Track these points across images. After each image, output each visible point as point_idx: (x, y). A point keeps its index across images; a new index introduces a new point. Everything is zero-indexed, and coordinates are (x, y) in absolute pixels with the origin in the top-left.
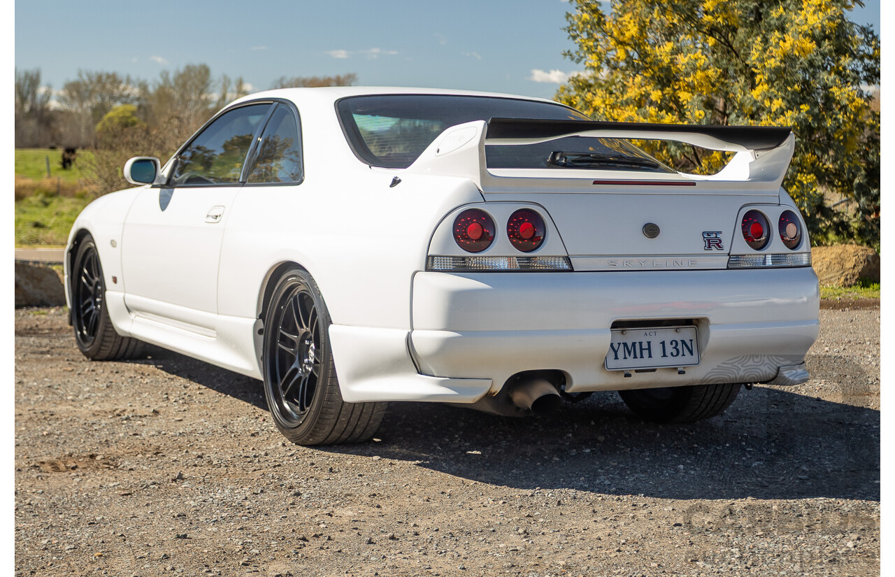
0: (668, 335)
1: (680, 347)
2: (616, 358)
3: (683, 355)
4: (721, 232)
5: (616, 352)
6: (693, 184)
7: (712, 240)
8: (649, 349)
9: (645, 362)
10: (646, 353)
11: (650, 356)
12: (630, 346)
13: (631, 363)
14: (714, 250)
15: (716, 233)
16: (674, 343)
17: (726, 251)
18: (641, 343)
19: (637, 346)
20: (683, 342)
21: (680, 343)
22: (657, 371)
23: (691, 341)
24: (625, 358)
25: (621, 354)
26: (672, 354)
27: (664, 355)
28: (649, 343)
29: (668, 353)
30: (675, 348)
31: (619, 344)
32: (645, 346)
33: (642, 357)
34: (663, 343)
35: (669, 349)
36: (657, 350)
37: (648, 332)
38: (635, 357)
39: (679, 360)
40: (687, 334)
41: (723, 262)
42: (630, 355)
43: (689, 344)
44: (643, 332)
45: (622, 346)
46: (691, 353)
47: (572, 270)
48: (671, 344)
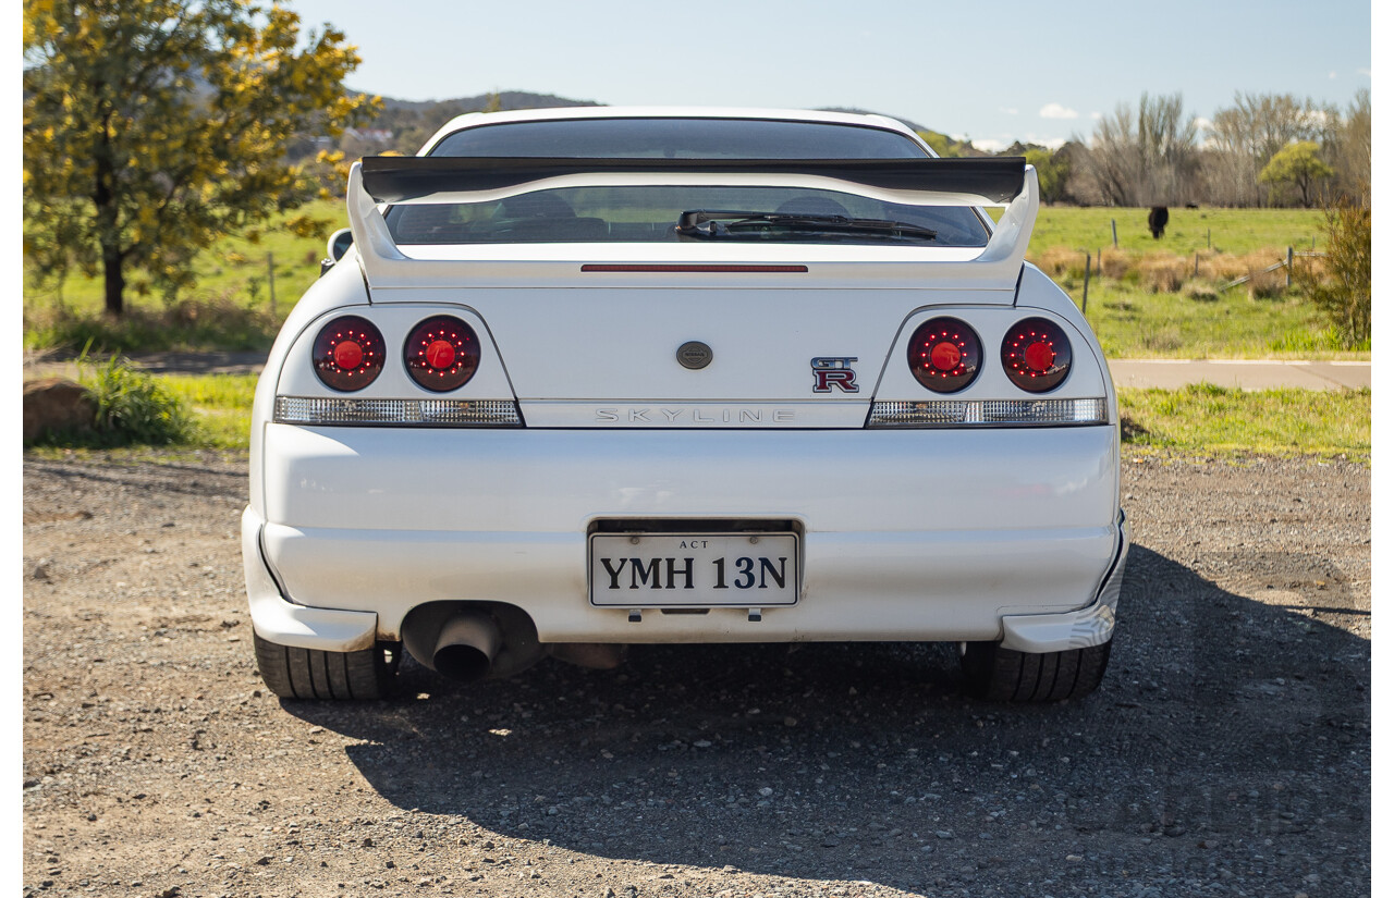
0: (732, 548)
1: (756, 571)
2: (614, 585)
3: (763, 586)
4: (855, 359)
5: (614, 575)
6: (802, 269)
7: (832, 374)
8: (688, 572)
9: (679, 595)
10: (680, 580)
11: (689, 585)
12: (646, 566)
13: (645, 594)
14: (836, 392)
15: (846, 360)
16: (744, 563)
17: (865, 392)
18: (670, 562)
19: (663, 567)
20: (765, 562)
21: (757, 566)
22: (710, 613)
23: (783, 560)
24: (634, 586)
25: (625, 578)
26: (737, 583)
27: (721, 584)
28: (689, 562)
29: (729, 579)
30: (746, 572)
31: (623, 561)
32: (680, 565)
33: (671, 585)
34: (720, 563)
35: (732, 573)
36: (704, 574)
37: (688, 541)
38: (656, 585)
39: (754, 595)
40: (775, 547)
41: (858, 414)
42: (644, 583)
43: (777, 566)
44: (679, 540)
45: (629, 565)
46: (781, 582)
47: (523, 426)
48: (738, 563)
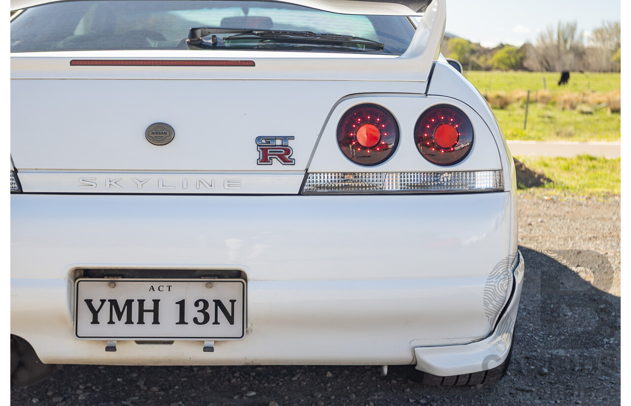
0: (192, 291)
1: (211, 310)
2: (95, 321)
3: (216, 323)
4: (292, 138)
5: (95, 313)
7: (273, 150)
8: (156, 311)
9: (148, 329)
10: (148, 317)
11: (156, 321)
12: (121, 305)
13: (120, 328)
14: (275, 166)
15: (285, 138)
16: (201, 304)
17: (300, 165)
18: (141, 302)
19: (135, 307)
20: (218, 303)
21: (212, 306)
22: (175, 342)
23: (233, 302)
24: (111, 322)
25: (104, 316)
26: (195, 320)
27: (182, 321)
28: (156, 302)
29: (188, 318)
30: (203, 311)
31: (103, 301)
32: (148, 305)
33: (141, 321)
34: (182, 304)
35: (191, 312)
36: (170, 312)
37: (156, 285)
38: (129, 321)
39: (209, 329)
40: (226, 291)
41: (294, 183)
42: (119, 319)
43: (228, 307)
44: (149, 285)
45: (107, 305)
46: (231, 320)
47: (20, 191)
48: (197, 304)
